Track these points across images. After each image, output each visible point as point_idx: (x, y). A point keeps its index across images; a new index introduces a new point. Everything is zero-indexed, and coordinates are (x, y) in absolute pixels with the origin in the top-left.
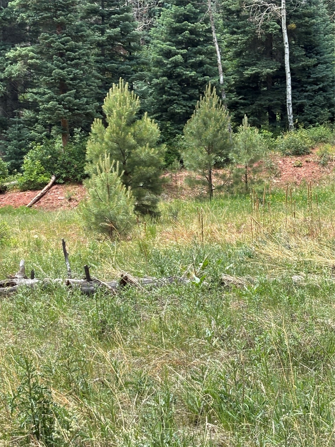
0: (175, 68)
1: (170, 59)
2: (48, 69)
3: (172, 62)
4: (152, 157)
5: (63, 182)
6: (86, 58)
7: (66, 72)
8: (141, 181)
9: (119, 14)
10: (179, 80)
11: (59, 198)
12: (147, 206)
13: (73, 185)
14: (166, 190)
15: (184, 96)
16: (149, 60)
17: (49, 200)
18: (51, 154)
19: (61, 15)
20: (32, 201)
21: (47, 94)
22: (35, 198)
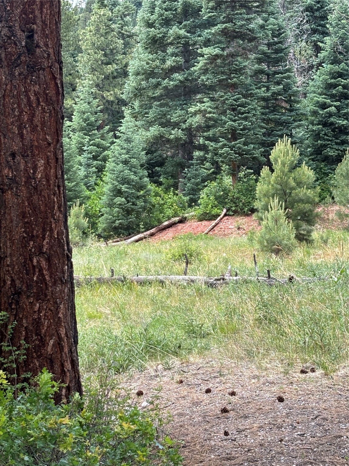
0: (329, 118)
1: (325, 111)
2: (223, 121)
3: (327, 113)
4: (309, 196)
5: (233, 214)
6: (254, 112)
7: (237, 124)
8: (298, 215)
9: (282, 74)
10: (333, 127)
11: (230, 227)
12: (304, 235)
13: (241, 216)
14: (319, 222)
15: (337, 141)
16: (307, 111)
17: (221, 228)
18: (223, 191)
19: (234, 77)
20: (208, 230)
21: (221, 142)
22: (210, 227)
